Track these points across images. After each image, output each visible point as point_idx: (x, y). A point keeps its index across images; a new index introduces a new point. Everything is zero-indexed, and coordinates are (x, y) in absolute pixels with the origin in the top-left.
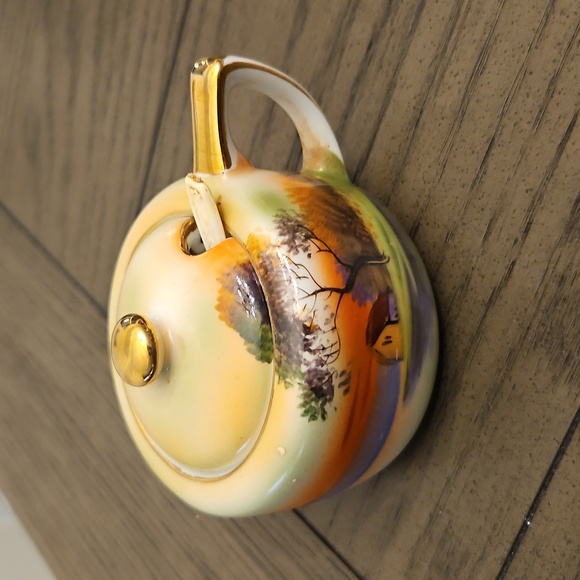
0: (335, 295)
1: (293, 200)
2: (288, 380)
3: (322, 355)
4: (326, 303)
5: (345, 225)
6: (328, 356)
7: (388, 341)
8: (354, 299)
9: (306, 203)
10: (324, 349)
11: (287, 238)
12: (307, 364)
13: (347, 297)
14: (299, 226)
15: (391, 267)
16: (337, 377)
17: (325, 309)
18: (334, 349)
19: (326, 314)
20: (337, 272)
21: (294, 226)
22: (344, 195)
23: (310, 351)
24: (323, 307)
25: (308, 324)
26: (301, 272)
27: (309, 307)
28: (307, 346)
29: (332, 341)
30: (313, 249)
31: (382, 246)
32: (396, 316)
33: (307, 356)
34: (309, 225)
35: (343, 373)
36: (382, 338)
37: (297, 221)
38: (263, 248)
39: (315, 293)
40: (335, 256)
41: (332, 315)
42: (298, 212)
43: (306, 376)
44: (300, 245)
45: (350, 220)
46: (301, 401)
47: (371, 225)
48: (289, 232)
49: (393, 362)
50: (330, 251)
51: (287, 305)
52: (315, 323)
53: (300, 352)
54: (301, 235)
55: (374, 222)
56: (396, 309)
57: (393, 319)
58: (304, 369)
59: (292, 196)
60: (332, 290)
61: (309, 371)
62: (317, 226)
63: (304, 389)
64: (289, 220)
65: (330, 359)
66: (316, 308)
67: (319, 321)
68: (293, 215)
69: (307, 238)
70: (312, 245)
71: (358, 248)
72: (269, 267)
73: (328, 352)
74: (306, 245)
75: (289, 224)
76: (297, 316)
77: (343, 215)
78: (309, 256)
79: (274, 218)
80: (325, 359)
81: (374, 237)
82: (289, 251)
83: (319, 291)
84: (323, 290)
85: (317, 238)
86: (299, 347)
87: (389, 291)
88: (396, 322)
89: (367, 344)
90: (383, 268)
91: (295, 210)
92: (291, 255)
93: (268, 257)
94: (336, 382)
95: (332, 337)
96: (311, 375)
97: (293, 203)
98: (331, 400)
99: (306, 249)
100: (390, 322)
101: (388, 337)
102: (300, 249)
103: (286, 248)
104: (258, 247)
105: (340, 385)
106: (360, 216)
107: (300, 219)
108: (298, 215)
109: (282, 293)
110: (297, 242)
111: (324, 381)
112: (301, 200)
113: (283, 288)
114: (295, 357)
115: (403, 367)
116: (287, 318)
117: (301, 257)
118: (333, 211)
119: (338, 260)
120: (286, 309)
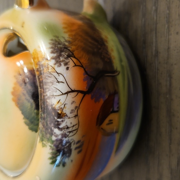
0: (80, 95)
1: (66, 30)
2: (44, 142)
3: (66, 131)
4: (73, 100)
5: (95, 50)
6: (70, 132)
7: (111, 122)
8: (92, 98)
9: (73, 33)
10: (68, 128)
11: (55, 55)
12: (56, 136)
13: (88, 97)
14: (65, 48)
15: (120, 78)
16: (74, 144)
17: (72, 103)
18: (74, 128)
19: (73, 107)
20: (84, 80)
21: (61, 48)
22: (100, 30)
23: (59, 128)
24: (71, 102)
25: (60, 112)
26: (61, 79)
27: (62, 101)
28: (57, 125)
29: (74, 123)
30: (71, 64)
31: (117, 65)
32: (118, 108)
33: (56, 131)
34: (72, 48)
35: (78, 142)
36: (107, 121)
37: (64, 45)
38: (40, 59)
39: (67, 93)
40: (85, 69)
41: (76, 107)
42: (67, 39)
43: (55, 143)
44: (63, 61)
45: (99, 47)
46: (50, 156)
47: (112, 50)
48: (57, 52)
49: (111, 134)
50: (82, 66)
51: (49, 98)
52: (64, 111)
53: (53, 128)
54: (65, 54)
55: (115, 49)
56: (118, 104)
57: (116, 109)
58: (54, 138)
59: (66, 28)
60: (78, 91)
61: (57, 140)
62: (77, 49)
63: (53, 149)
64: (59, 44)
65: (71, 134)
66: (66, 102)
67: (67, 111)
68: (62, 40)
69: (69, 56)
70: (71, 61)
71: (101, 66)
72: (42, 72)
73: (70, 130)
74: (67, 61)
75: (59, 46)
76: (54, 106)
77: (96, 43)
78: (67, 69)
79: (50, 41)
80: (68, 134)
81: (112, 58)
82: (55, 64)
83: (69, 92)
84: (72, 91)
85: (75, 57)
86: (52, 125)
87: (116, 92)
88: (117, 111)
89: (97, 125)
90: (114, 78)
91: (65, 37)
92: (56, 67)
93: (42, 65)
94: (73, 147)
95: (74, 121)
96: (58, 142)
97: (65, 32)
98: (69, 156)
99: (66, 64)
100: (114, 112)
101: (111, 120)
102: (62, 64)
103: (53, 61)
104: (38, 58)
105: (76, 149)
106: (107, 44)
107: (67, 44)
108: (66, 41)
109: (47, 90)
110: (61, 59)
111: (65, 147)
112: (71, 31)
113: (48, 87)
114: (49, 130)
115: (117, 136)
116: (47, 106)
117: (62, 69)
118: (90, 40)
119: (86, 72)
120: (48, 101)
